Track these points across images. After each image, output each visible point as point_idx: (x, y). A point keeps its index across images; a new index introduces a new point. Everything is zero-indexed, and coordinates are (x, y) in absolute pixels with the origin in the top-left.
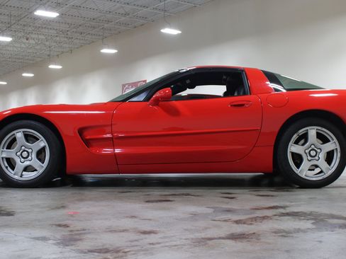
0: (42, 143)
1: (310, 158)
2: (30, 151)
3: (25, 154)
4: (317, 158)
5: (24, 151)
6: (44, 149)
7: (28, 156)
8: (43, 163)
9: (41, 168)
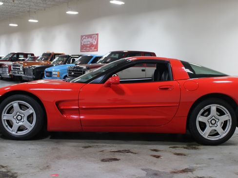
0: (31, 111)
1: (211, 125)
2: (23, 115)
3: (19, 118)
4: (216, 125)
5: (19, 115)
6: (32, 114)
7: (22, 118)
8: (31, 124)
9: (30, 127)
